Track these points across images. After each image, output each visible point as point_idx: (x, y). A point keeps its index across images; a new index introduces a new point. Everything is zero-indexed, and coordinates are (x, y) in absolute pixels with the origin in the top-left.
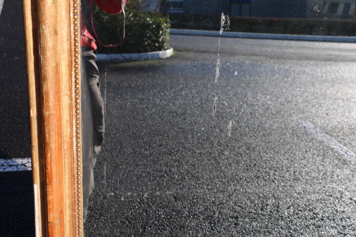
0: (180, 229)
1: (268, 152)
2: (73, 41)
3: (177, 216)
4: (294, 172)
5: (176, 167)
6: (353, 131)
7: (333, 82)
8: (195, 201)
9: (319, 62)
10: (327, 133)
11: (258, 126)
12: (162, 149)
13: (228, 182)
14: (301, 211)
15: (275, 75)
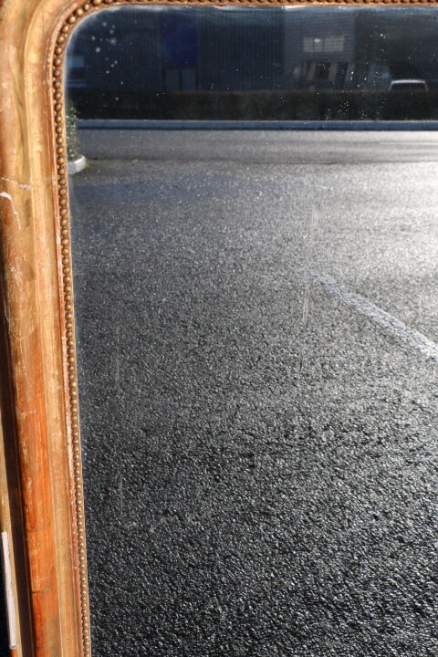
0: (165, 487)
1: (275, 331)
2: (62, 284)
3: (155, 464)
4: (322, 365)
5: (135, 374)
6: (393, 284)
7: (348, 201)
8: (179, 432)
9: (320, 167)
10: (358, 292)
11: (250, 288)
12: (105, 344)
13: (224, 393)
14: (346, 432)
15: (258, 194)
